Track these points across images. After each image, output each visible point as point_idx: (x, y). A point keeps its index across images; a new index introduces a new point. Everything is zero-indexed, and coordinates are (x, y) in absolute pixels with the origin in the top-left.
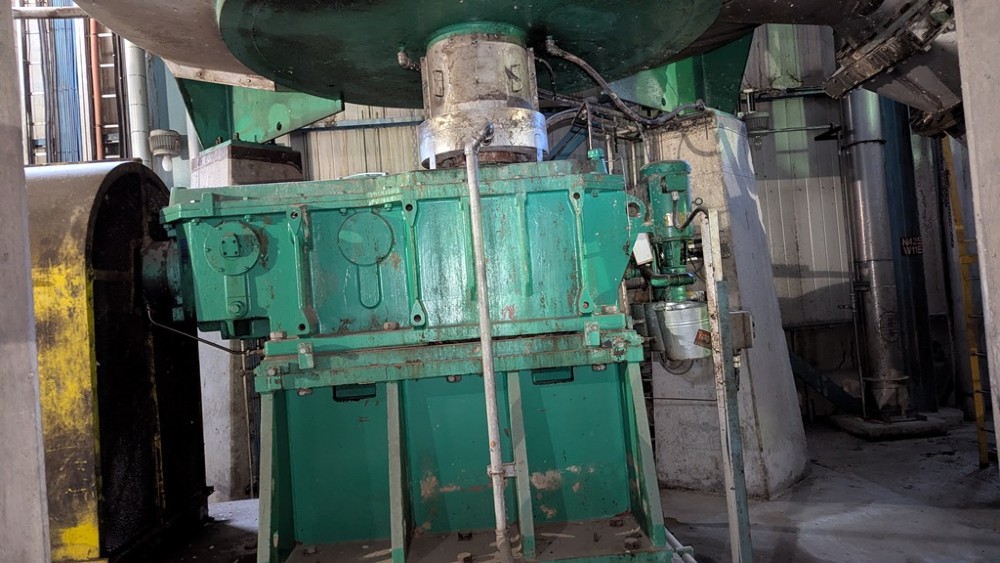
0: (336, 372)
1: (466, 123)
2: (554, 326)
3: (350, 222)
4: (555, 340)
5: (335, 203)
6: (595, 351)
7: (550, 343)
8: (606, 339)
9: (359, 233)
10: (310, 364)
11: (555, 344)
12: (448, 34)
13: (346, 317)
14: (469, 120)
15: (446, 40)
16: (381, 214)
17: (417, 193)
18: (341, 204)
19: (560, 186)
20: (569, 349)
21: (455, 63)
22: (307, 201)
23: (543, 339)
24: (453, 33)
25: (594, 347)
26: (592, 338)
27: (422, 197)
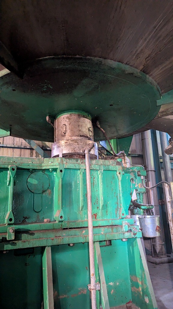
0: (24, 242)
1: (76, 143)
2: (111, 223)
3: (32, 175)
4: (112, 228)
5: (28, 166)
6: (126, 233)
7: (110, 230)
8: (130, 229)
9: (36, 179)
10: (13, 238)
11: (112, 230)
12: (70, 113)
13: (26, 216)
14: (78, 143)
15: (69, 115)
16: (46, 173)
17: (65, 166)
18: (31, 167)
19: (114, 169)
20: (117, 232)
21: (72, 122)
22: (17, 164)
23: (108, 228)
24: (71, 113)
25: (126, 232)
26: (125, 228)
27: (66, 167)
